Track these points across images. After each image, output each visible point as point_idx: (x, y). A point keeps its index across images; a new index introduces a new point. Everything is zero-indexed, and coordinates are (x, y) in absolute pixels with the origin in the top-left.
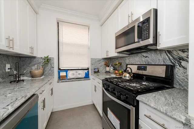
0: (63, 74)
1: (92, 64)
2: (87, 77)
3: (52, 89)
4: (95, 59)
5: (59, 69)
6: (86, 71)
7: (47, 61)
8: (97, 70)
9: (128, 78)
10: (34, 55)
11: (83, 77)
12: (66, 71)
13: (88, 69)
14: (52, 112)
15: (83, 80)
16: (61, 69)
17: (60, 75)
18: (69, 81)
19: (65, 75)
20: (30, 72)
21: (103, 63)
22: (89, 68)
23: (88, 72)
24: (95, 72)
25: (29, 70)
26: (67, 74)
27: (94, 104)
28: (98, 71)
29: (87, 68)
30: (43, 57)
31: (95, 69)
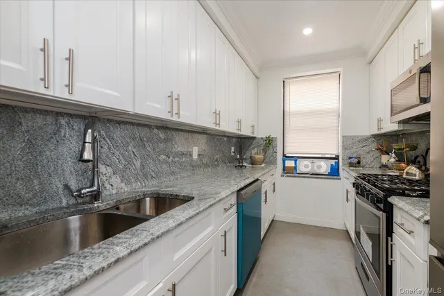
0: (290, 164)
1: (345, 148)
2: (334, 173)
3: (274, 184)
4: (353, 138)
5: (284, 155)
6: (333, 162)
7: (269, 142)
8: (356, 160)
9: (417, 178)
10: (255, 135)
11: (327, 173)
12: (295, 159)
13: (337, 158)
14: (273, 220)
15: (325, 178)
16: (287, 155)
17: (286, 165)
18: (298, 177)
19: (293, 165)
20: (251, 157)
21: (374, 146)
22: (338, 156)
23: (338, 163)
24: (351, 165)
25: (249, 155)
26: (296, 164)
27: (347, 231)
28: (359, 162)
29: (334, 156)
30: (264, 137)
31: (350, 158)
